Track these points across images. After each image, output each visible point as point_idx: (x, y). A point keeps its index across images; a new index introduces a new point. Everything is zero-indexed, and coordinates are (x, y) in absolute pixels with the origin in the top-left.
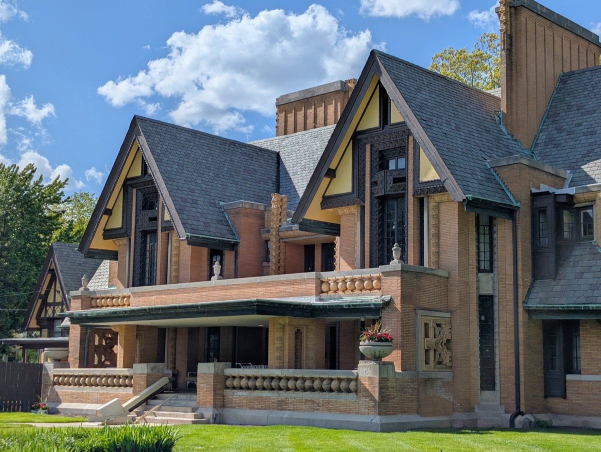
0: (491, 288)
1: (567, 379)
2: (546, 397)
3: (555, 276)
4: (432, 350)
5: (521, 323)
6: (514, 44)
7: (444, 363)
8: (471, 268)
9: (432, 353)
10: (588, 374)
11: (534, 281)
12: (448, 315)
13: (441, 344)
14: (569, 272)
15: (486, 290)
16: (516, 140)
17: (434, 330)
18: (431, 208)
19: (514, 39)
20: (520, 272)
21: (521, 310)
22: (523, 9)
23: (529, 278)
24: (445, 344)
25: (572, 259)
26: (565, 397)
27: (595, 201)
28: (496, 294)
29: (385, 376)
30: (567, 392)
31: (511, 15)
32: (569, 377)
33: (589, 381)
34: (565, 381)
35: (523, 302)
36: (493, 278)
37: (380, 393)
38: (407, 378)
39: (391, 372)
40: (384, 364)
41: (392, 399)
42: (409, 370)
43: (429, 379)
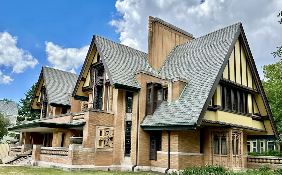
0: (131, 119)
1: (157, 153)
2: (150, 160)
3: (152, 114)
4: (103, 141)
5: (139, 131)
6: (153, 35)
7: (109, 146)
8: (123, 111)
9: (103, 142)
10: (164, 151)
11: (146, 116)
12: (113, 128)
13: (108, 139)
14: (157, 112)
15: (129, 119)
16: (153, 68)
17: (105, 133)
18: (110, 89)
19: (153, 33)
20: (139, 112)
21: (139, 126)
22: (157, 22)
23: (144, 115)
24: (110, 139)
25: (159, 108)
26: (156, 160)
27: (168, 86)
28: (132, 121)
29: (77, 150)
30: (157, 158)
31: (153, 25)
32: (158, 152)
33: (164, 154)
34: (156, 154)
35: (140, 124)
36: (132, 115)
37: (74, 157)
38: (89, 151)
39: (81, 149)
40: (77, 145)
41: (80, 159)
42: (91, 148)
43: (100, 152)
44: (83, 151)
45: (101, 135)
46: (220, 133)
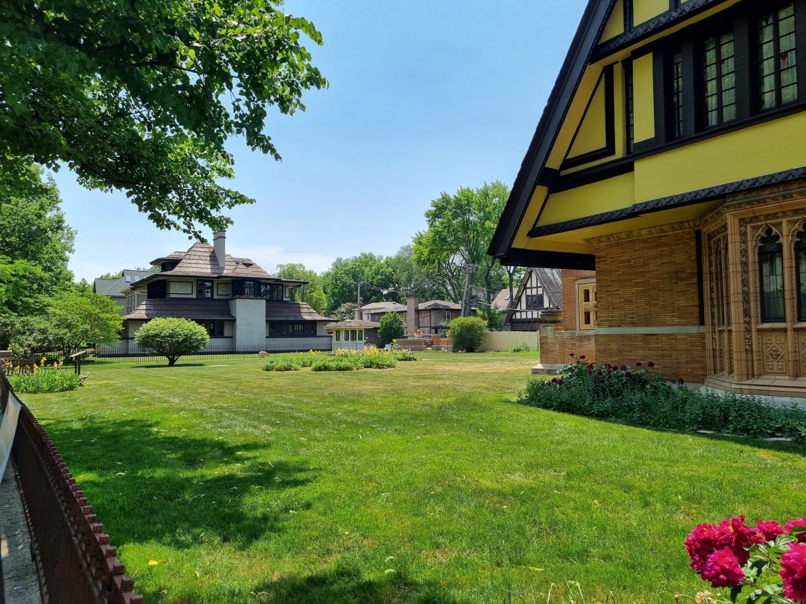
4: (593, 313)
29: (545, 335)
37: (541, 347)
38: (565, 336)
39: (550, 333)
40: (545, 326)
41: (552, 352)
42: (571, 330)
43: (585, 337)
44: (556, 337)
45: (587, 299)
46: (784, 221)
